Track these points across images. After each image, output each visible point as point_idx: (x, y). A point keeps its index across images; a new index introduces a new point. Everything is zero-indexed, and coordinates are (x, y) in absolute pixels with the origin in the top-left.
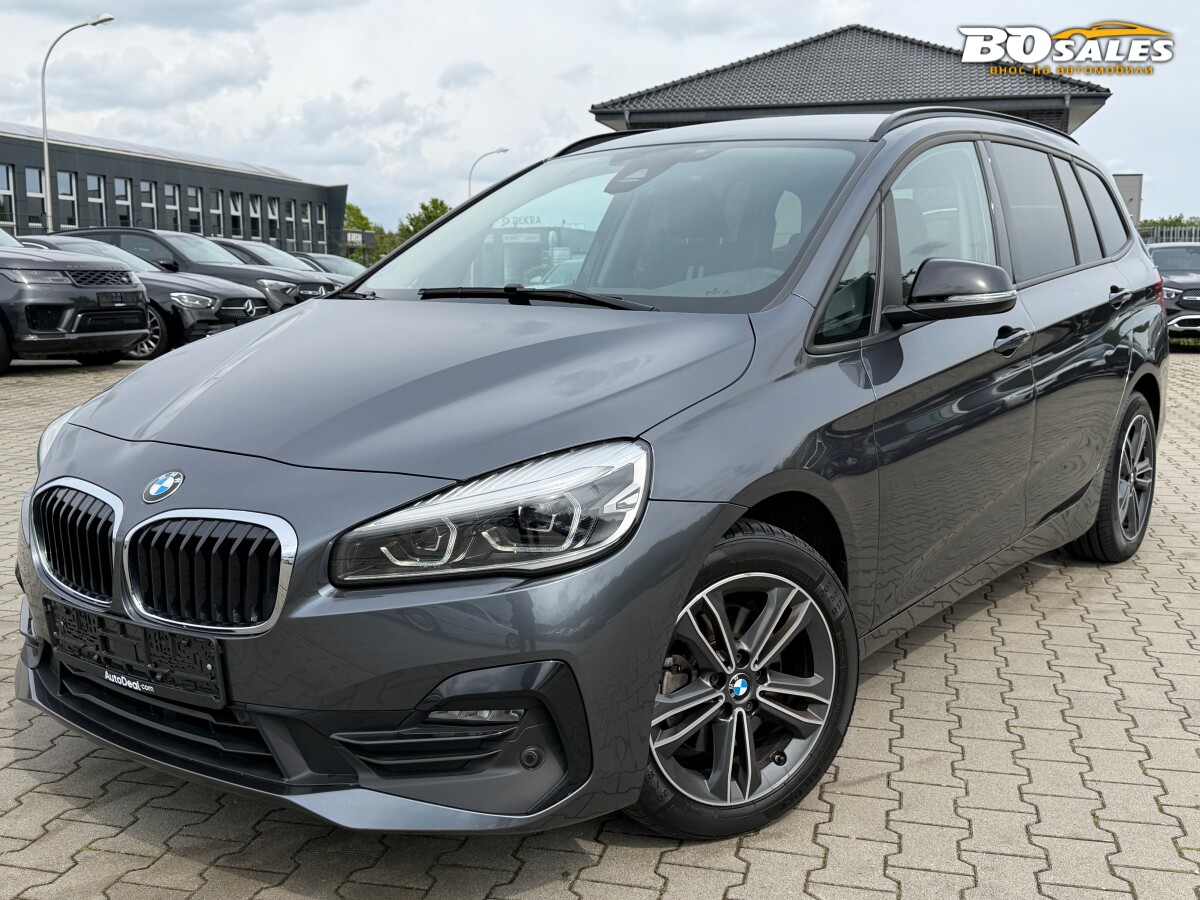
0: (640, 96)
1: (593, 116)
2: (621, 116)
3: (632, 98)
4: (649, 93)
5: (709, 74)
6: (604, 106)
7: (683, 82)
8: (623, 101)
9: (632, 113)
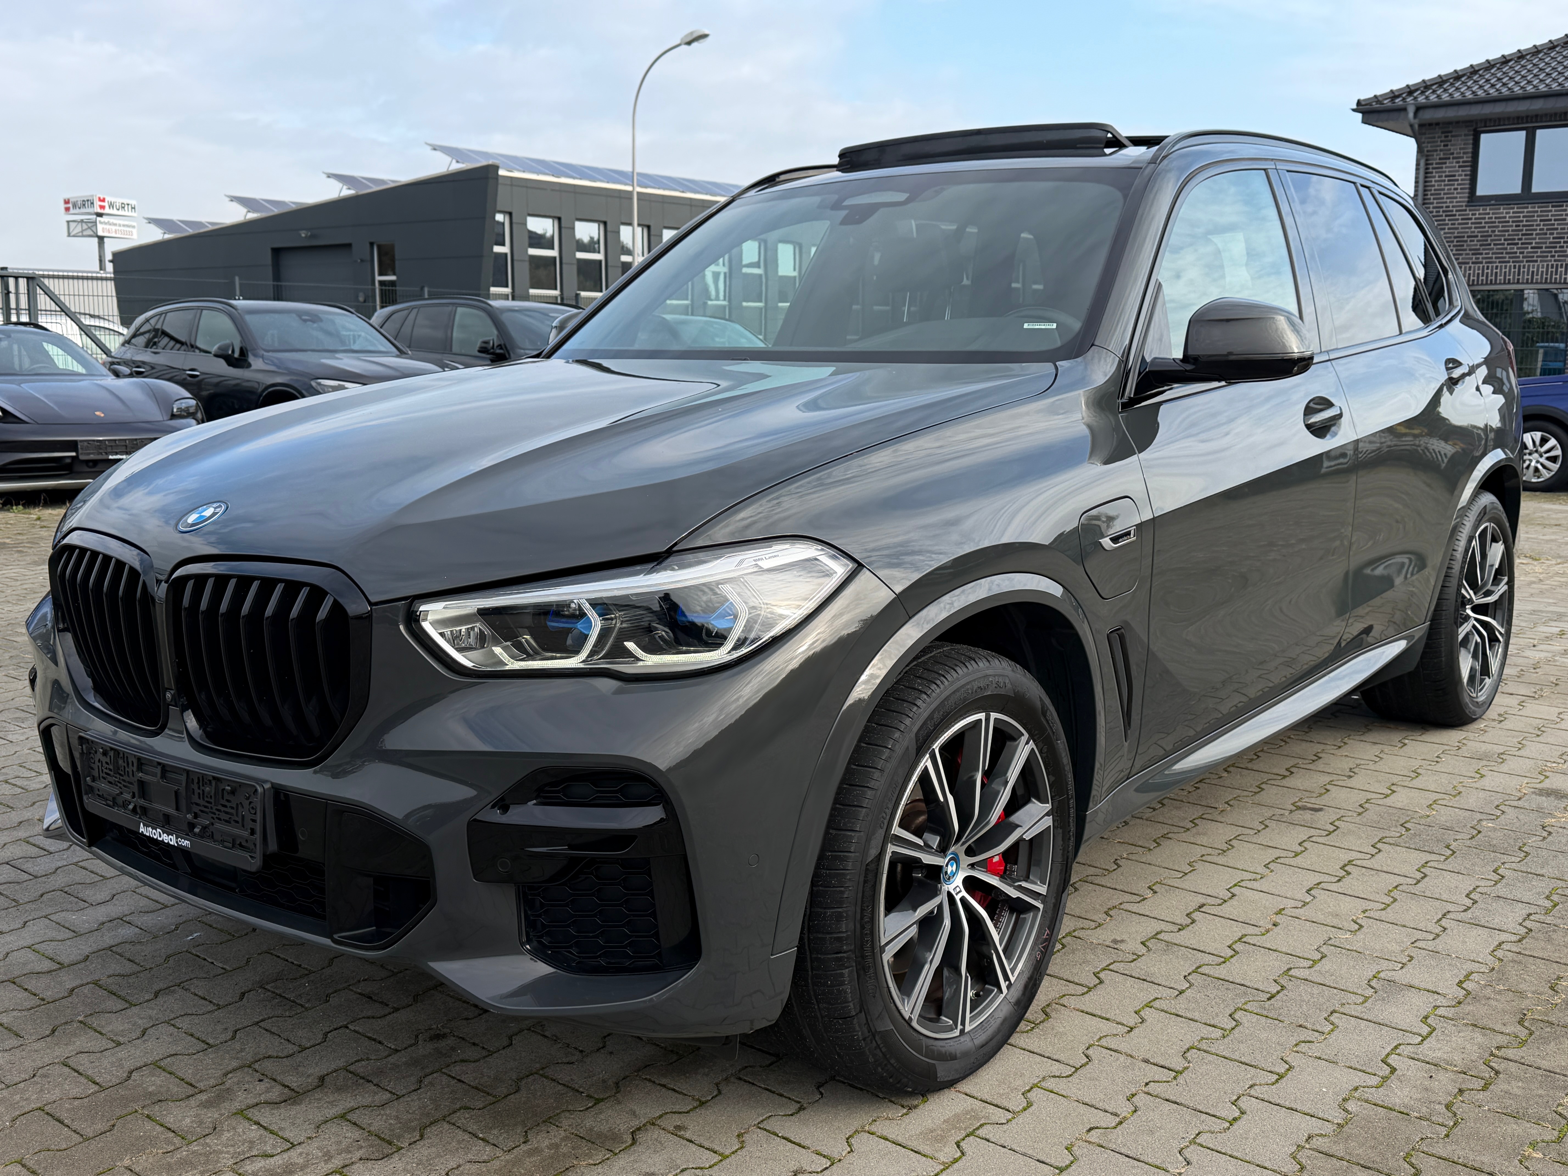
0: (1441, 81)
1: (1359, 116)
2: (1402, 114)
3: (1425, 86)
4: (1457, 76)
6: (1378, 100)
7: (1520, 56)
8: (1410, 91)
9: (1419, 109)
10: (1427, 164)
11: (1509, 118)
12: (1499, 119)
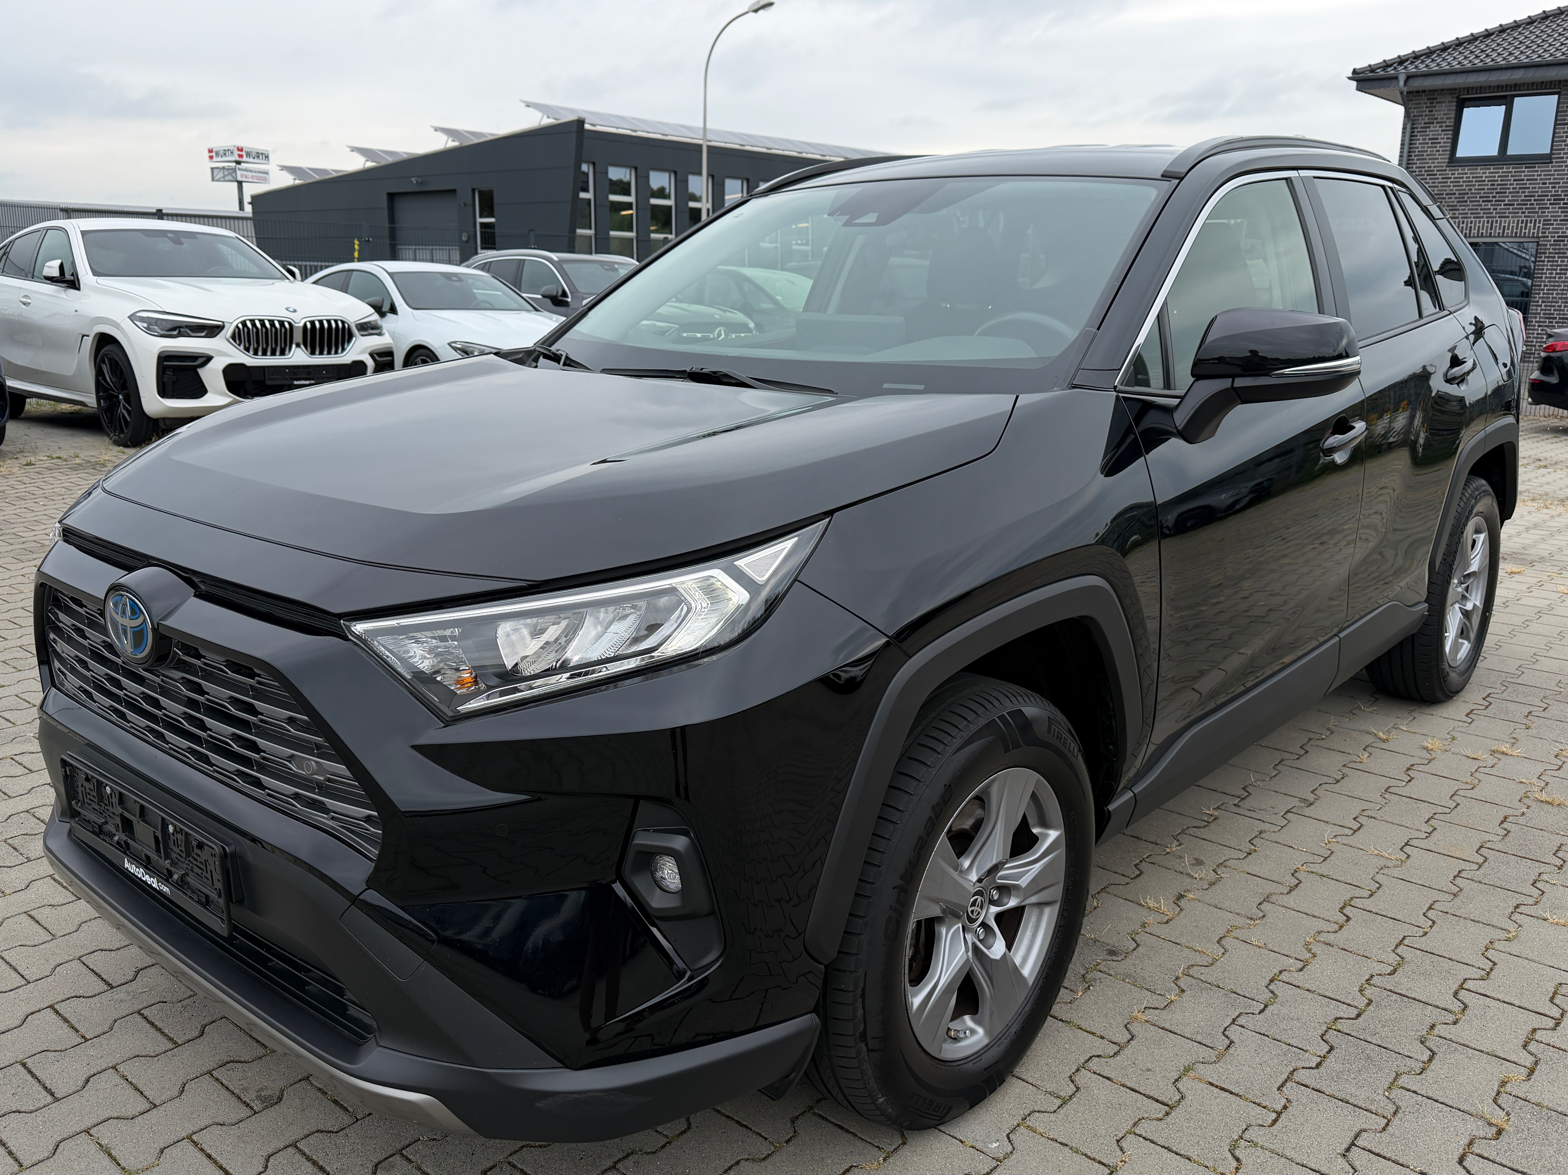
0: (1429, 53)
1: (1354, 83)
2: (1394, 82)
3: (1416, 56)
4: (1444, 48)
6: (1372, 69)
7: (1502, 30)
8: (1401, 61)
9: (1409, 77)
10: (1413, 128)
11: (1490, 87)
12: (1481, 87)
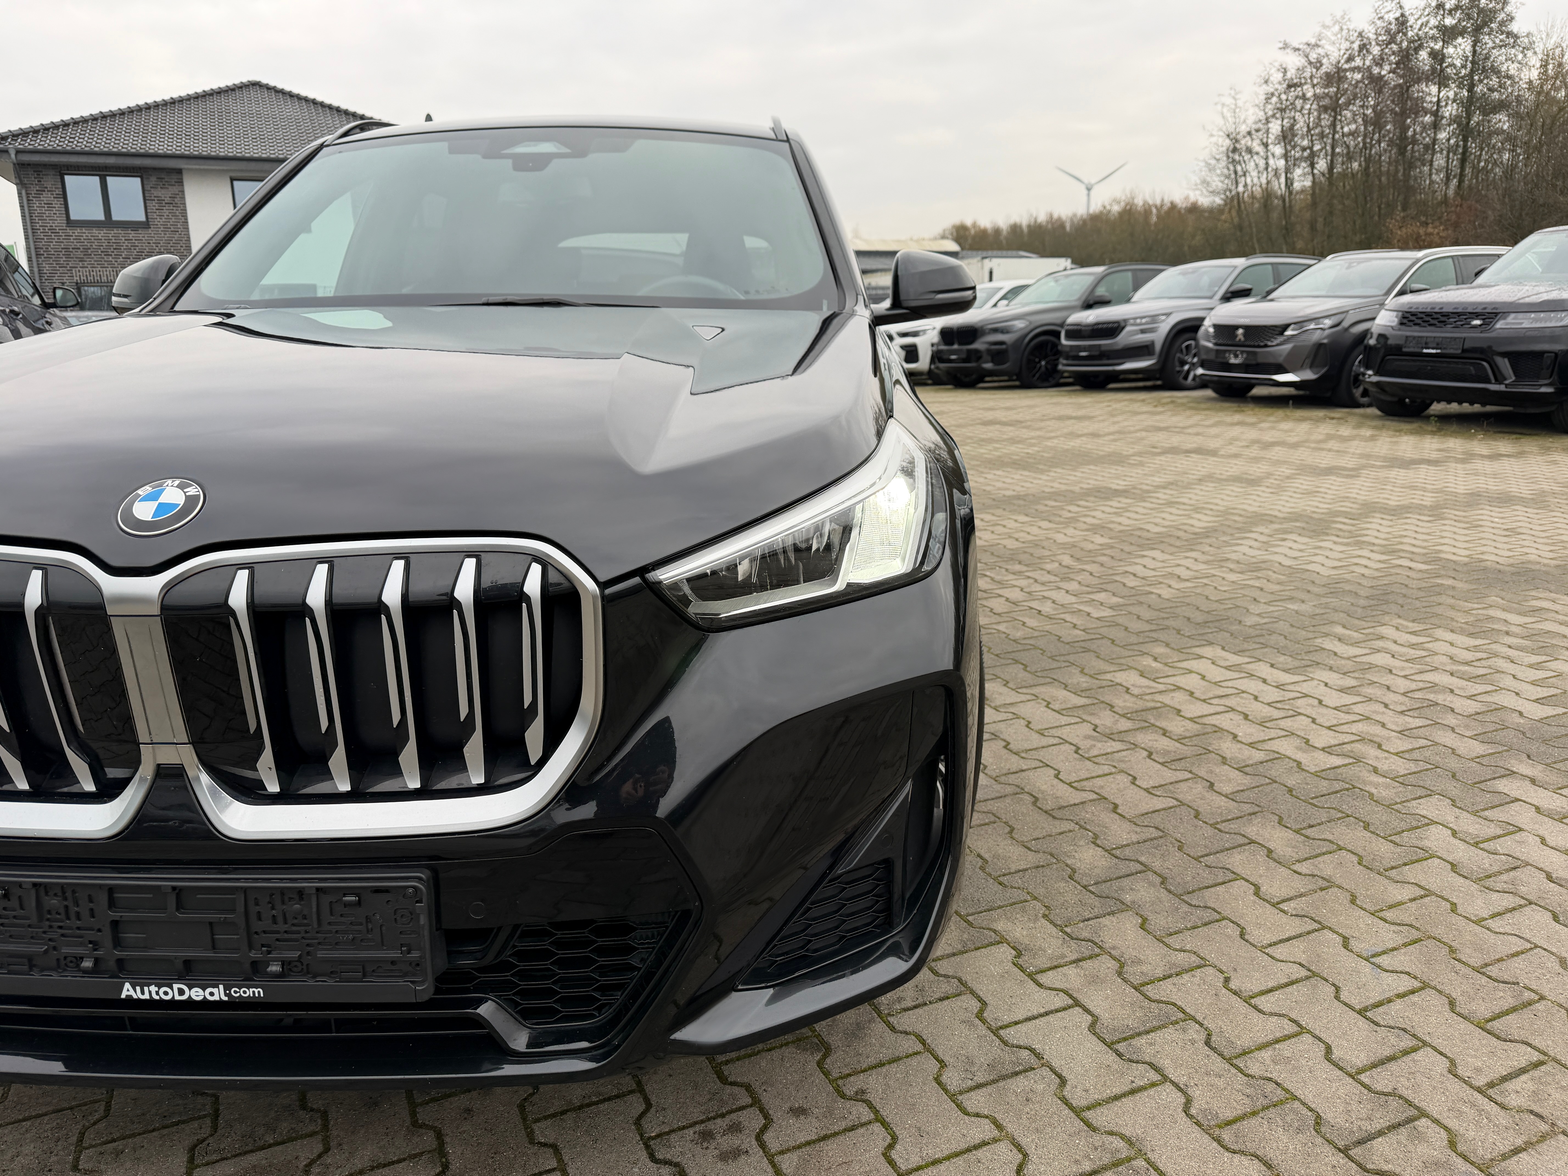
0: (23, 134)
3: (15, 135)
4: (35, 131)
5: (103, 116)
7: (75, 122)
9: (18, 152)
10: (27, 194)
11: (85, 167)
12: (78, 166)
